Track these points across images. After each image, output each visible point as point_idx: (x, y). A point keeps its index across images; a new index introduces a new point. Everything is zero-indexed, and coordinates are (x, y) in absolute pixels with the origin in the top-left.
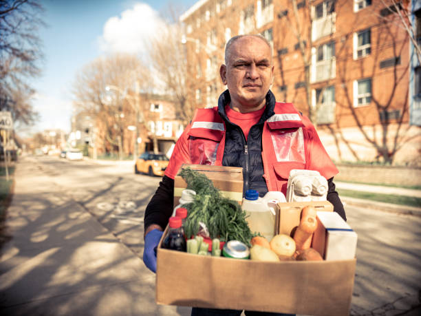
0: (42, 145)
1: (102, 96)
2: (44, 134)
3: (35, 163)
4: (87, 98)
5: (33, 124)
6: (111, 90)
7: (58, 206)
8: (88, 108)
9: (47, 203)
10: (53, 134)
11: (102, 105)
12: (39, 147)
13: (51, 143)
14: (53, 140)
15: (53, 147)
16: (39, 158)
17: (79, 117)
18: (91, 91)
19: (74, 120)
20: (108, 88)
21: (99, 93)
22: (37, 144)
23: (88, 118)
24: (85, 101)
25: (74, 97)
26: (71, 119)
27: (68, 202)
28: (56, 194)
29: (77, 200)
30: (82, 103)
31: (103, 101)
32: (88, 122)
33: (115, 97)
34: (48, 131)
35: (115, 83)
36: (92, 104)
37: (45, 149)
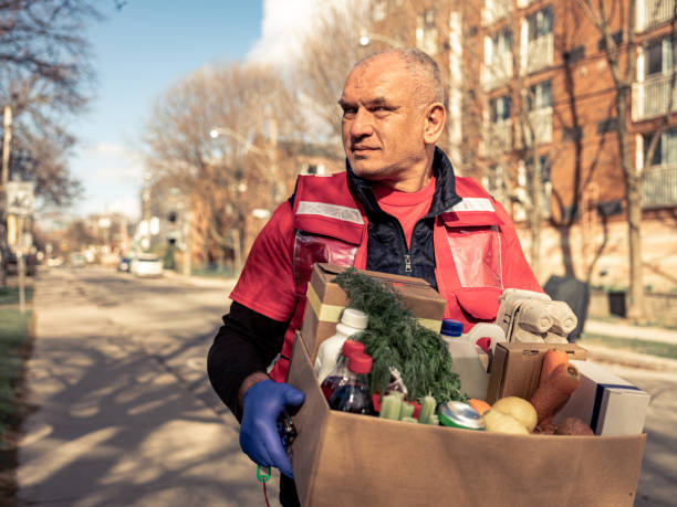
0: (83, 246)
1: (202, 150)
2: (88, 223)
3: (70, 282)
4: (172, 152)
5: (69, 204)
6: (220, 136)
7: (117, 361)
8: (176, 172)
9: (96, 355)
10: (105, 223)
11: (203, 166)
12: (78, 250)
13: (101, 242)
14: (106, 235)
15: (106, 249)
16: (78, 270)
17: (158, 189)
18: (181, 138)
19: (147, 196)
20: (214, 134)
21: (197, 142)
22: (74, 244)
23: (175, 191)
24: (168, 158)
25: (148, 149)
26: (141, 195)
27: (133, 354)
28: (111, 340)
29: (151, 351)
30: (165, 164)
31: (205, 159)
32: (175, 200)
33: (229, 150)
34: (95, 218)
35: (230, 122)
36: (183, 164)
37: (89, 253)
